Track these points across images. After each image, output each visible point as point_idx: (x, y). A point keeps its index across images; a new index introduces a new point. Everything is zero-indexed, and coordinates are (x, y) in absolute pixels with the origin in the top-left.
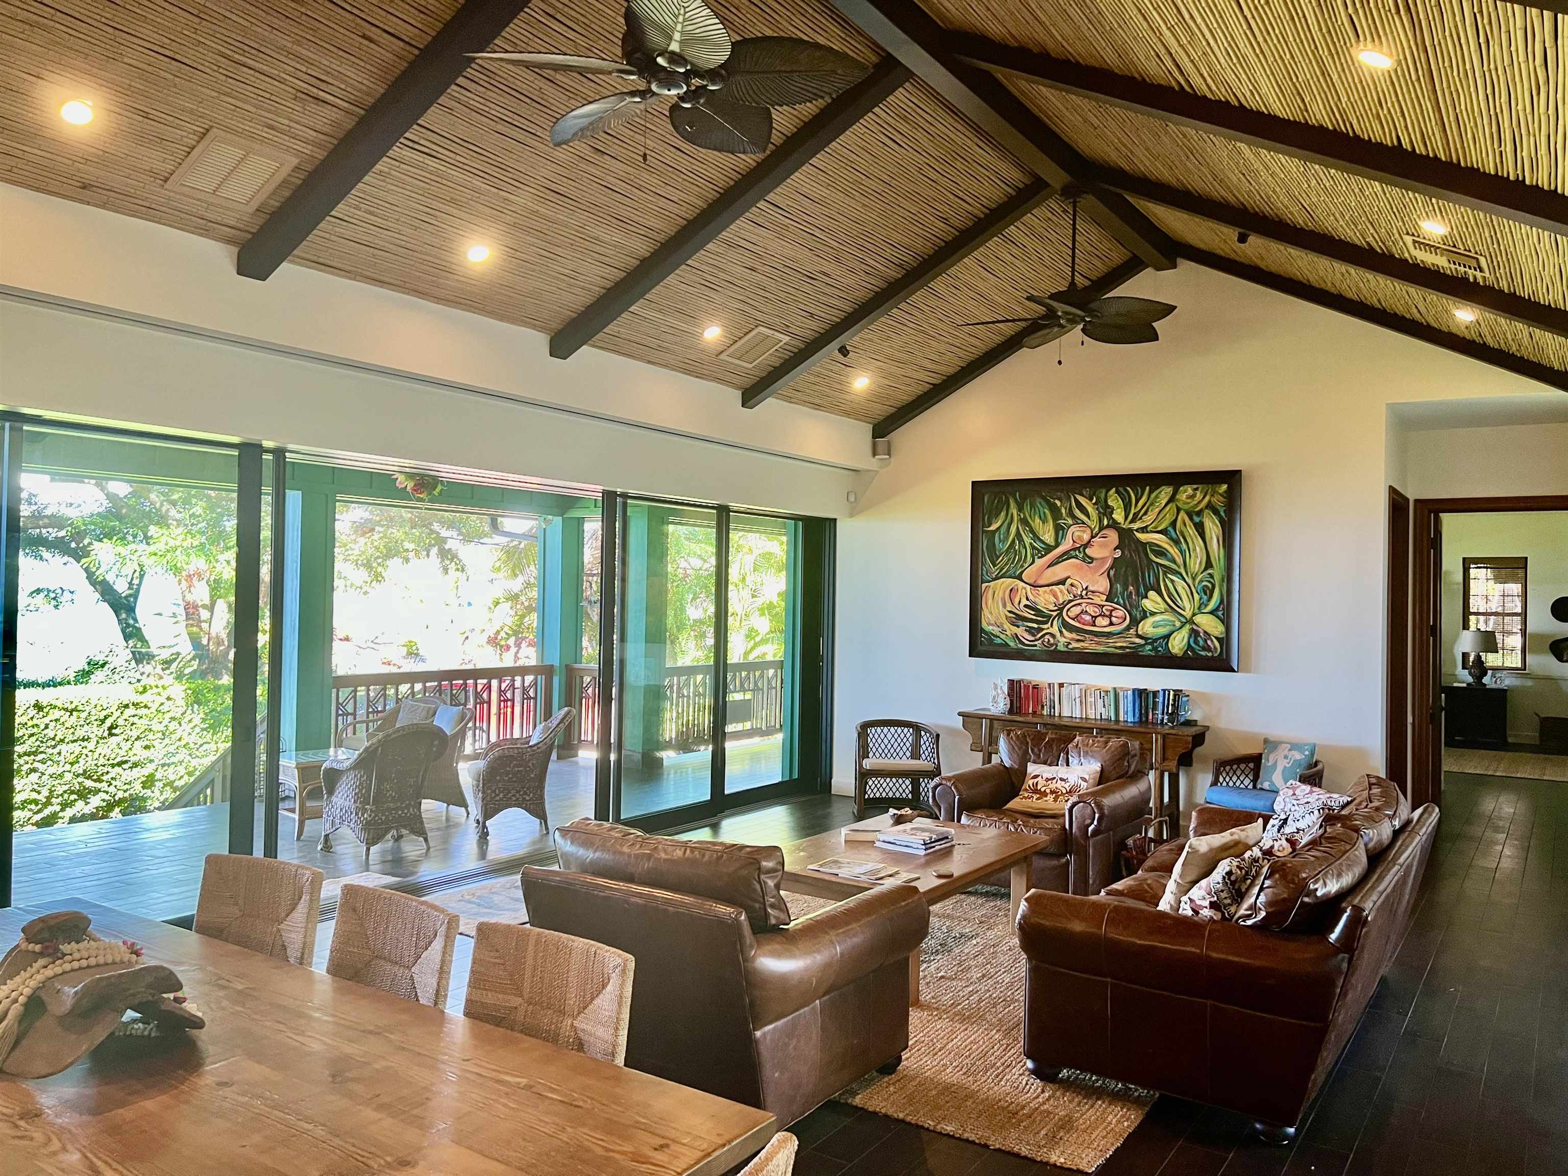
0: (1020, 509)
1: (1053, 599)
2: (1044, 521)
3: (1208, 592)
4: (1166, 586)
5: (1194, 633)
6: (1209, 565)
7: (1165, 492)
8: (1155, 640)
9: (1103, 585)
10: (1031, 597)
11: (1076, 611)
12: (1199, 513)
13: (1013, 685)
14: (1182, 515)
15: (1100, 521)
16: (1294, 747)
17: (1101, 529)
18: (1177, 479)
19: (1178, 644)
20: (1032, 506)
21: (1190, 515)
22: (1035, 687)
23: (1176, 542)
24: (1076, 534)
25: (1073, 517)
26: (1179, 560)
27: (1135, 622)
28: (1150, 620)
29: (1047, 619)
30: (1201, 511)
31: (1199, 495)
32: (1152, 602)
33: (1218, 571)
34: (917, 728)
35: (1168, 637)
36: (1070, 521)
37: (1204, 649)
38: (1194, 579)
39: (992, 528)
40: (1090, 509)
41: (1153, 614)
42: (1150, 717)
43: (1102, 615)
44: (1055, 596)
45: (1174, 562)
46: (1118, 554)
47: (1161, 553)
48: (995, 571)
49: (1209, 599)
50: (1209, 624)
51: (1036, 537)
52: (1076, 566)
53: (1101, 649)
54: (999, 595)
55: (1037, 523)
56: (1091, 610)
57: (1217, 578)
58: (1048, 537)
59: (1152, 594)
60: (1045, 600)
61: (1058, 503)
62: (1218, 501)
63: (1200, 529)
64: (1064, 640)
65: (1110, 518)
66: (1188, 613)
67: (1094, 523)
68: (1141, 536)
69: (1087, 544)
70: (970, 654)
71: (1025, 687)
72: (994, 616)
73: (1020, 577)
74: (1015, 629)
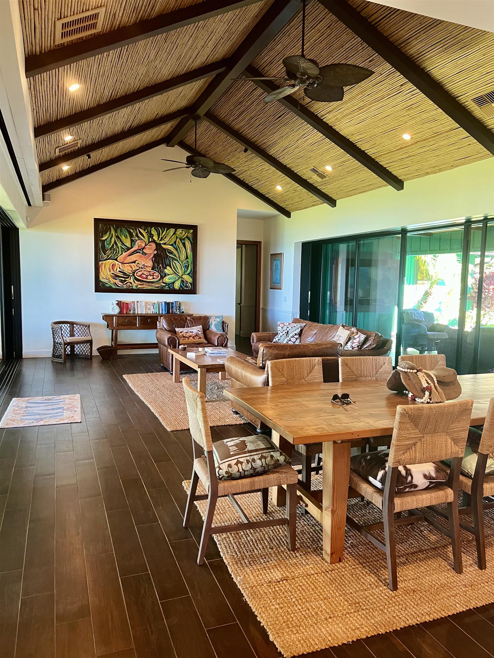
0: (116, 232)
1: (130, 269)
2: (126, 237)
3: (187, 267)
4: (173, 265)
5: (183, 281)
6: (187, 258)
7: (172, 231)
8: (169, 284)
9: (150, 264)
10: (121, 268)
11: (140, 273)
12: (184, 239)
14: (178, 239)
15: (149, 239)
16: (216, 317)
17: (149, 242)
18: (176, 226)
19: (177, 286)
20: (121, 231)
21: (181, 239)
23: (176, 249)
24: (139, 244)
25: (138, 237)
26: (177, 256)
27: (162, 278)
28: (168, 277)
29: (128, 276)
30: (184, 238)
31: (184, 233)
32: (168, 270)
33: (190, 260)
34: (72, 324)
35: (173, 283)
36: (137, 239)
37: (186, 287)
38: (182, 262)
39: (104, 238)
40: (144, 234)
41: (168, 275)
42: (171, 311)
43: (150, 275)
44: (131, 267)
45: (176, 256)
46: (156, 252)
47: (171, 253)
48: (105, 257)
49: (188, 269)
50: (188, 279)
51: (123, 244)
52: (140, 256)
53: (150, 288)
54: (107, 266)
55: (123, 238)
56: (145, 273)
57: (190, 263)
58: (128, 244)
59: (168, 267)
60: (127, 269)
61: (132, 231)
62: (190, 236)
63: (184, 244)
64: (135, 285)
65: (152, 238)
66: (180, 275)
67: (146, 240)
69: (143, 249)
70: (96, 291)
71: (123, 303)
72: (106, 276)
73: (116, 260)
74: (115, 280)
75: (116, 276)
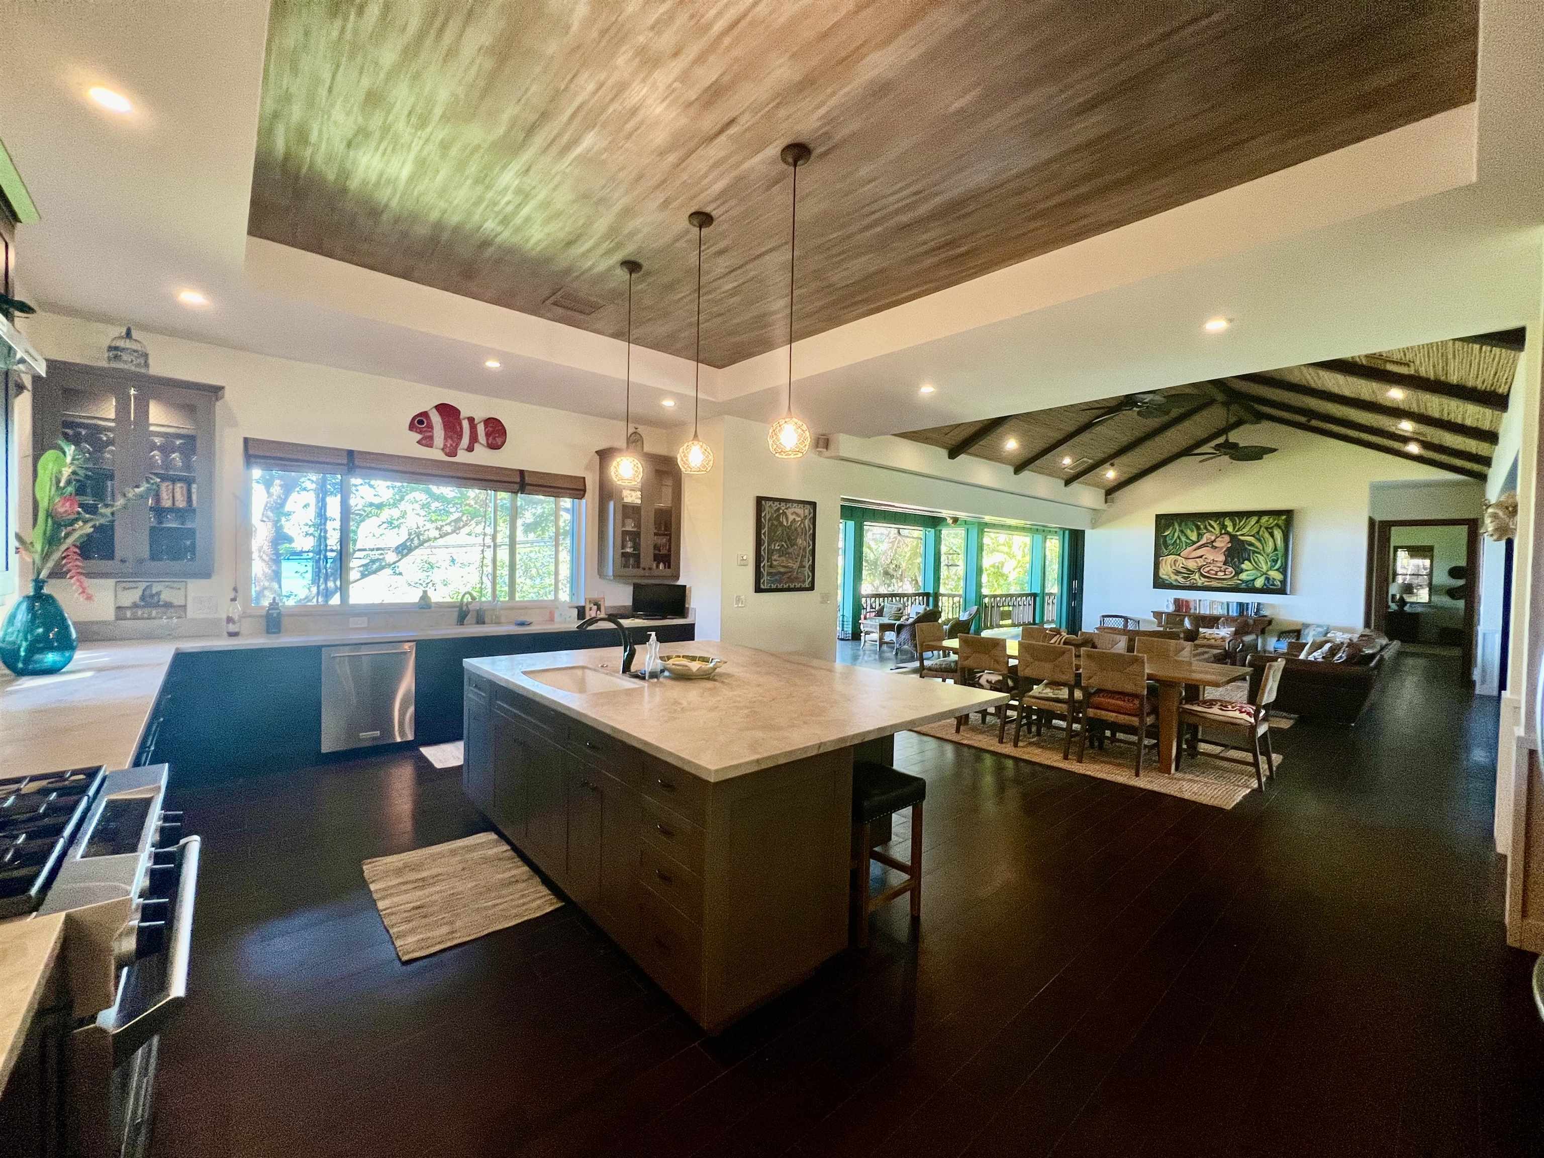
0: (1180, 526)
1: (1195, 564)
2: (1192, 531)
3: (1276, 561)
4: (1254, 560)
5: (1268, 579)
6: (1276, 549)
7: (1254, 520)
8: (1248, 582)
9: (1221, 558)
10: (1185, 563)
11: (1207, 569)
12: (1272, 528)
13: (1177, 602)
14: (1262, 529)
15: (1221, 531)
16: (1319, 626)
17: (1221, 534)
18: (1260, 514)
19: (1259, 583)
20: (1186, 525)
21: (1267, 528)
22: (1187, 601)
23: (1259, 540)
24: (1208, 537)
26: (1261, 548)
27: (1237, 574)
29: (1193, 572)
30: (1273, 527)
31: (1271, 520)
32: (1246, 565)
33: (1280, 553)
34: (1126, 619)
35: (1254, 580)
36: (1205, 531)
37: (1272, 585)
38: (1268, 556)
39: (1166, 534)
42: (1245, 613)
44: (1197, 563)
45: (1258, 548)
46: (1230, 545)
47: (1251, 544)
49: (1275, 564)
50: (1276, 575)
51: (1188, 538)
52: (1207, 550)
53: (1220, 585)
54: (1169, 562)
55: (1188, 532)
56: (1215, 569)
57: (1280, 556)
58: (1194, 538)
60: (1192, 565)
61: (1199, 523)
62: (1281, 523)
63: (1272, 535)
64: (1201, 581)
65: (1225, 530)
66: (1265, 569)
67: (1217, 532)
68: (1242, 538)
69: (1213, 542)
70: (1154, 587)
71: (1182, 601)
72: (1166, 571)
73: (1179, 555)
74: (1176, 577)
75: (1178, 573)
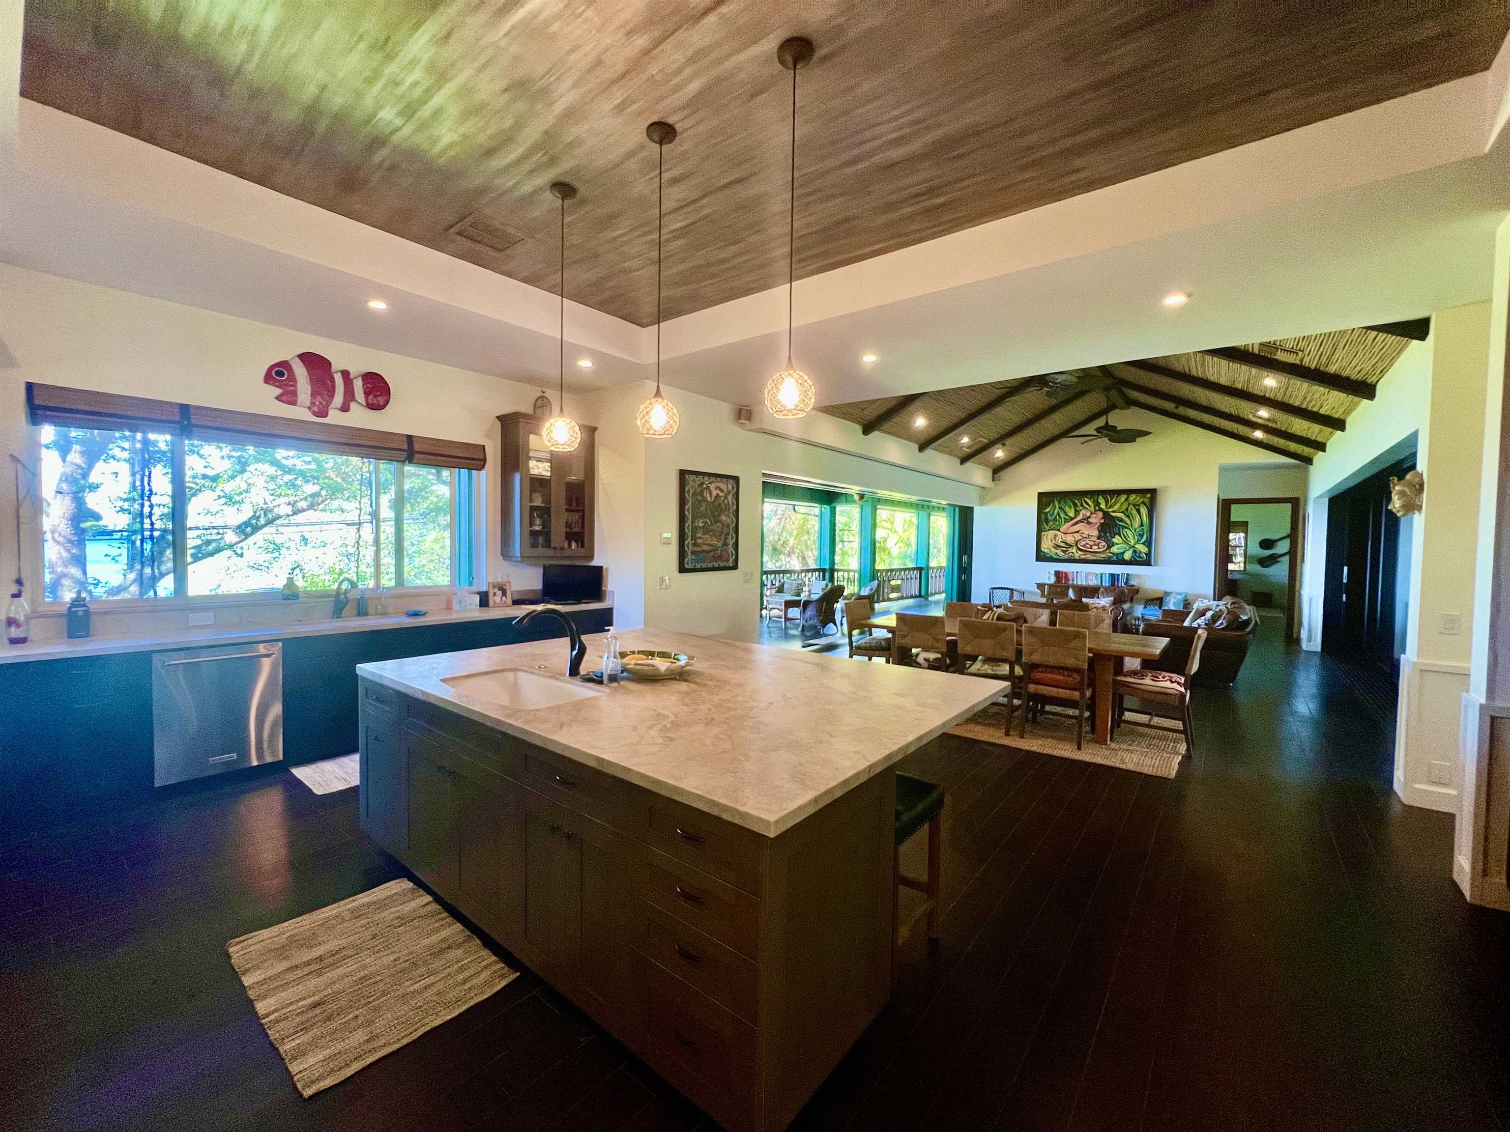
0: (1059, 503)
2: (1070, 508)
3: (1141, 536)
4: (1123, 533)
5: (1135, 552)
6: (1142, 525)
7: (1123, 498)
8: (1117, 554)
9: (1096, 533)
10: (1063, 538)
11: (1083, 543)
13: (1057, 574)
14: (1131, 506)
15: (1095, 508)
16: (1178, 594)
17: (1095, 511)
18: (1129, 492)
19: (1128, 556)
20: (1065, 502)
21: (1134, 506)
22: (1066, 574)
23: (1128, 517)
24: (1084, 513)
25: (1083, 506)
26: (1129, 522)
27: (1109, 547)
28: (1116, 547)
29: (1071, 546)
30: (1139, 504)
31: (1138, 498)
32: (1117, 539)
33: (1146, 528)
34: (1012, 590)
35: (1123, 553)
36: (1081, 508)
37: (1139, 557)
38: (1135, 530)
39: (1047, 510)
40: (1090, 503)
41: (1117, 544)
42: (1117, 583)
43: (1095, 545)
44: (1074, 538)
45: (1127, 524)
46: (1102, 521)
47: (1121, 520)
48: (1047, 528)
49: (1142, 538)
50: (1142, 548)
51: (1066, 515)
52: (1084, 526)
53: (1094, 558)
54: (1049, 537)
55: (1067, 509)
56: (1090, 543)
57: (1145, 531)
58: (1072, 514)
59: (1117, 536)
60: (1070, 539)
61: (1076, 501)
62: (1146, 501)
63: (1139, 511)
64: (1078, 555)
65: (1099, 507)
66: (1132, 544)
67: (1092, 509)
68: (1113, 514)
69: (1089, 517)
70: (1037, 560)
71: (1062, 573)
72: (1047, 546)
73: (1059, 530)
74: (1056, 551)
75: (1057, 547)
